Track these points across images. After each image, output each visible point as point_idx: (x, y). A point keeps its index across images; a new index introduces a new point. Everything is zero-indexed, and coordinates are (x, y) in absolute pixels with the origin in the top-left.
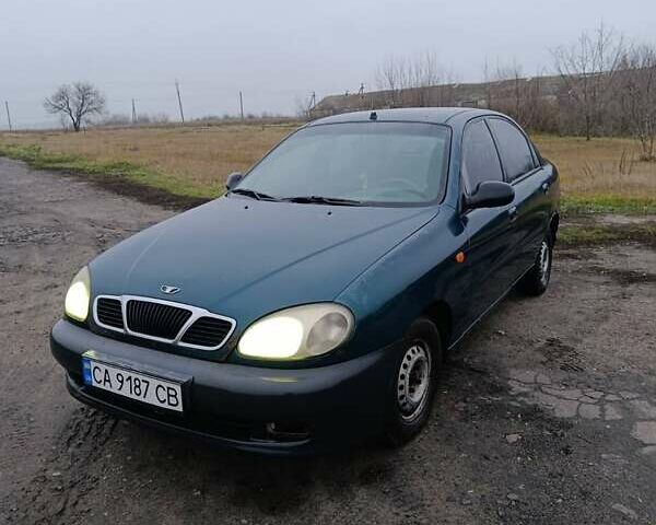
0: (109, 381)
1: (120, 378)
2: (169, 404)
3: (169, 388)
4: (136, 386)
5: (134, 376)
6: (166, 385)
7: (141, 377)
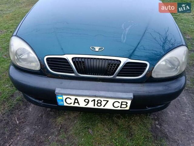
0: (78, 102)
1: (87, 101)
2: (121, 107)
3: (122, 102)
4: (98, 103)
5: (96, 99)
6: (120, 101)
7: (102, 99)
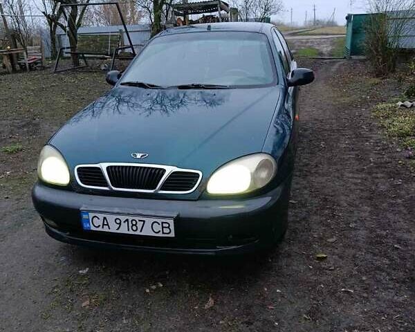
0: (108, 225)
1: (118, 221)
2: (163, 233)
3: (163, 223)
4: (133, 225)
5: (130, 218)
6: (160, 221)
7: (137, 219)
